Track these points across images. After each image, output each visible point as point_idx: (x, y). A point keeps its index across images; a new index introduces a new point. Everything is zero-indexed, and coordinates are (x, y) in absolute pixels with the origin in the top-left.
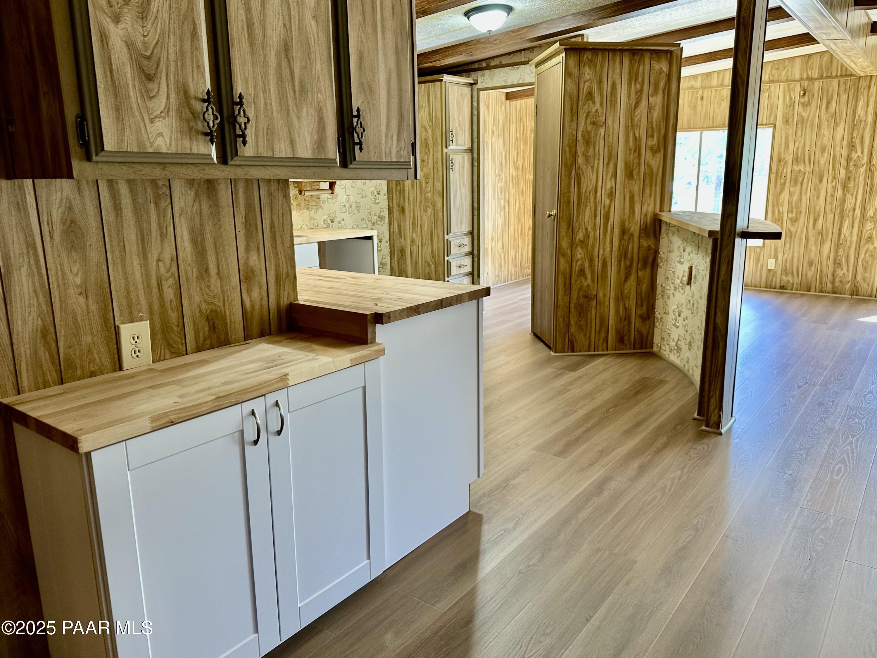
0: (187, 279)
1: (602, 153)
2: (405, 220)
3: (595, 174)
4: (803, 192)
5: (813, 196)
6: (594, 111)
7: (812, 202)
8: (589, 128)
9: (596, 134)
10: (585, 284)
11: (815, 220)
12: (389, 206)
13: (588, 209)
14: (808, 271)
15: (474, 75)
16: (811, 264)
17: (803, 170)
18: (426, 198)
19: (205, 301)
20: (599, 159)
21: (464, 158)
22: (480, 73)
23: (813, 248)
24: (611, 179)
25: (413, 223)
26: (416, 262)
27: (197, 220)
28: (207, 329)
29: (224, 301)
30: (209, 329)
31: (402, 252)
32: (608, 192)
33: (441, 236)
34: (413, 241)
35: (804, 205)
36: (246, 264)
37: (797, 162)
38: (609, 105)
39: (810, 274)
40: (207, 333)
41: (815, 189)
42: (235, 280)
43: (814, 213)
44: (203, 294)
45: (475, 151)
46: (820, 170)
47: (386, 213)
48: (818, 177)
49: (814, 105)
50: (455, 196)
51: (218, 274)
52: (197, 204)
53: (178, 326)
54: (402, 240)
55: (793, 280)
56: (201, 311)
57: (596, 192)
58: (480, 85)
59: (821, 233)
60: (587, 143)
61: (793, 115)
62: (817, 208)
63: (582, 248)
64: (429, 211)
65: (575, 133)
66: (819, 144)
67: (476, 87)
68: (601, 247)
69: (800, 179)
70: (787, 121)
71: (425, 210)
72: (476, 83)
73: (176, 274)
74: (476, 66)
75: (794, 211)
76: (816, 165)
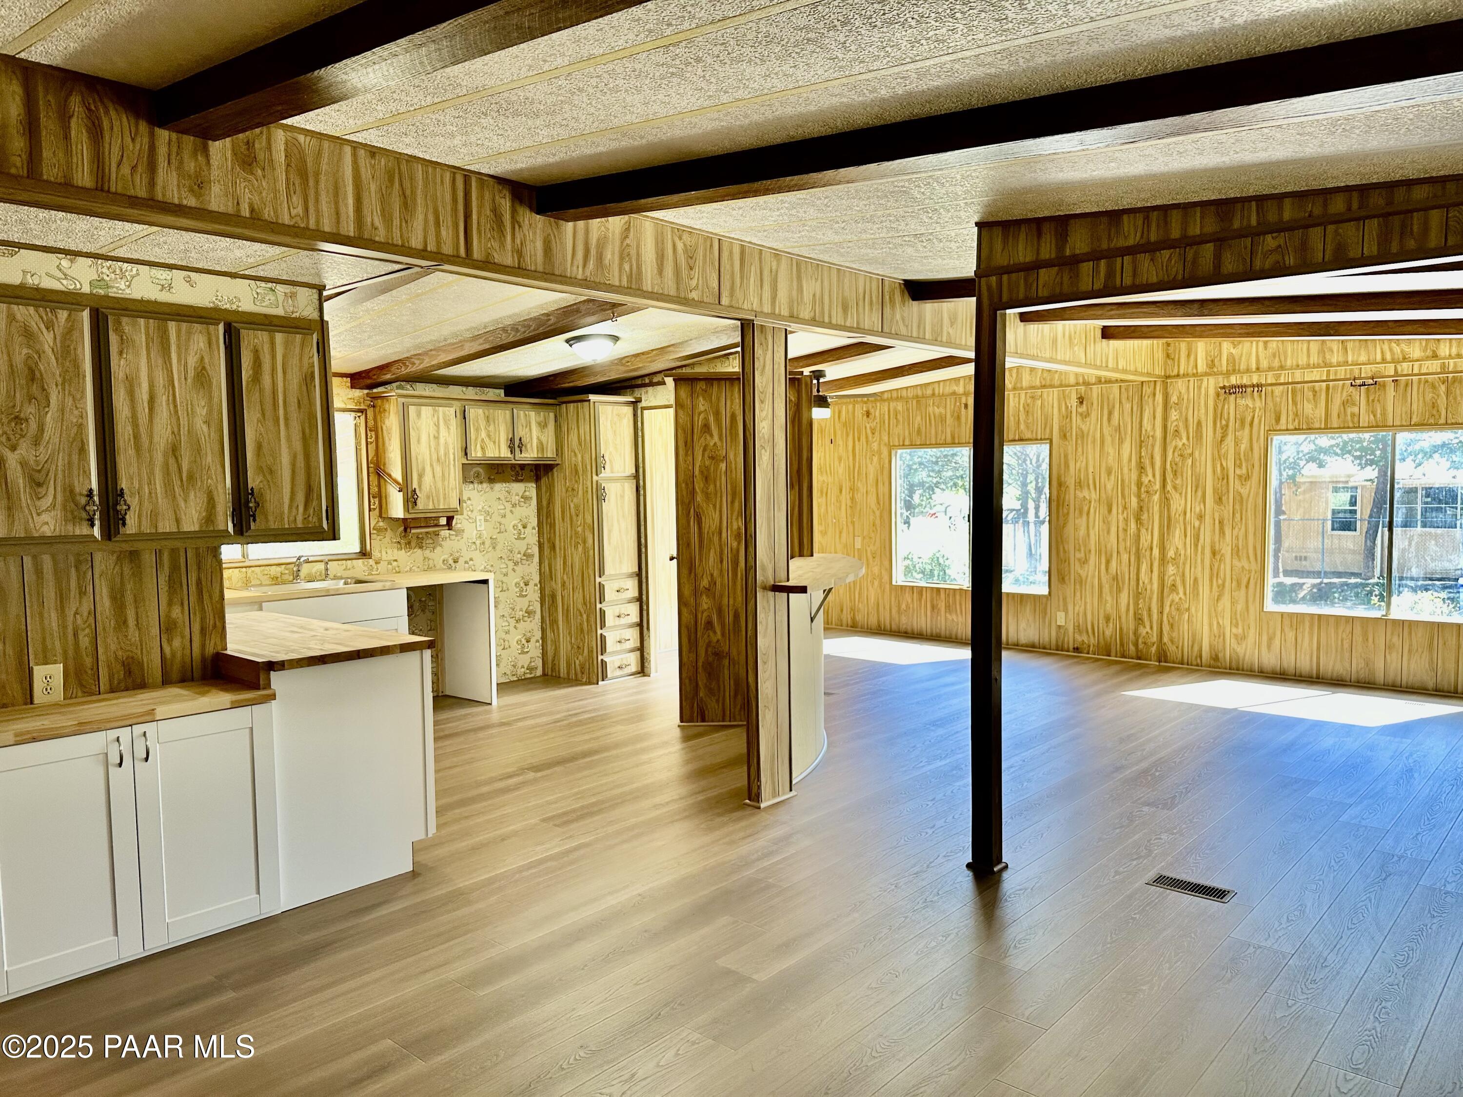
0: (104, 629)
1: (724, 490)
2: (555, 558)
3: (718, 512)
4: (1091, 524)
5: (1103, 530)
6: (712, 444)
7: (1102, 538)
8: (707, 463)
9: (716, 470)
10: (714, 640)
11: (1108, 562)
12: (539, 541)
13: (712, 551)
14: (1105, 629)
15: (638, 393)
16: (1108, 619)
17: (1088, 497)
18: (576, 533)
19: (121, 649)
20: (721, 497)
21: (623, 487)
22: (643, 390)
23: (1109, 598)
24: (737, 519)
25: (565, 563)
26: (567, 610)
27: (118, 580)
28: (122, 673)
29: (142, 649)
30: (125, 673)
31: (553, 597)
32: (735, 533)
33: (592, 578)
34: (563, 584)
35: (1092, 542)
36: (168, 616)
37: (1080, 486)
38: (728, 439)
39: (1108, 633)
40: (122, 676)
41: (1104, 522)
42: (155, 631)
43: (1106, 553)
44: (119, 643)
45: (641, 477)
46: (1107, 498)
47: (535, 550)
48: (1106, 507)
49: (1093, 415)
50: (610, 531)
51: (137, 625)
52: (117, 568)
53: (92, 669)
54: (553, 583)
55: (1089, 641)
56: (116, 658)
57: (720, 533)
58: (643, 404)
59: (1116, 578)
60: (706, 479)
61: (1071, 428)
62: (1109, 546)
63: (708, 597)
64: (580, 548)
65: (691, 468)
66: (1104, 465)
67: (640, 405)
68: (731, 595)
69: (1086, 509)
70: (1065, 436)
71: (576, 547)
72: (639, 401)
73: (93, 625)
74: (639, 382)
75: (1082, 549)
76: (1103, 491)
